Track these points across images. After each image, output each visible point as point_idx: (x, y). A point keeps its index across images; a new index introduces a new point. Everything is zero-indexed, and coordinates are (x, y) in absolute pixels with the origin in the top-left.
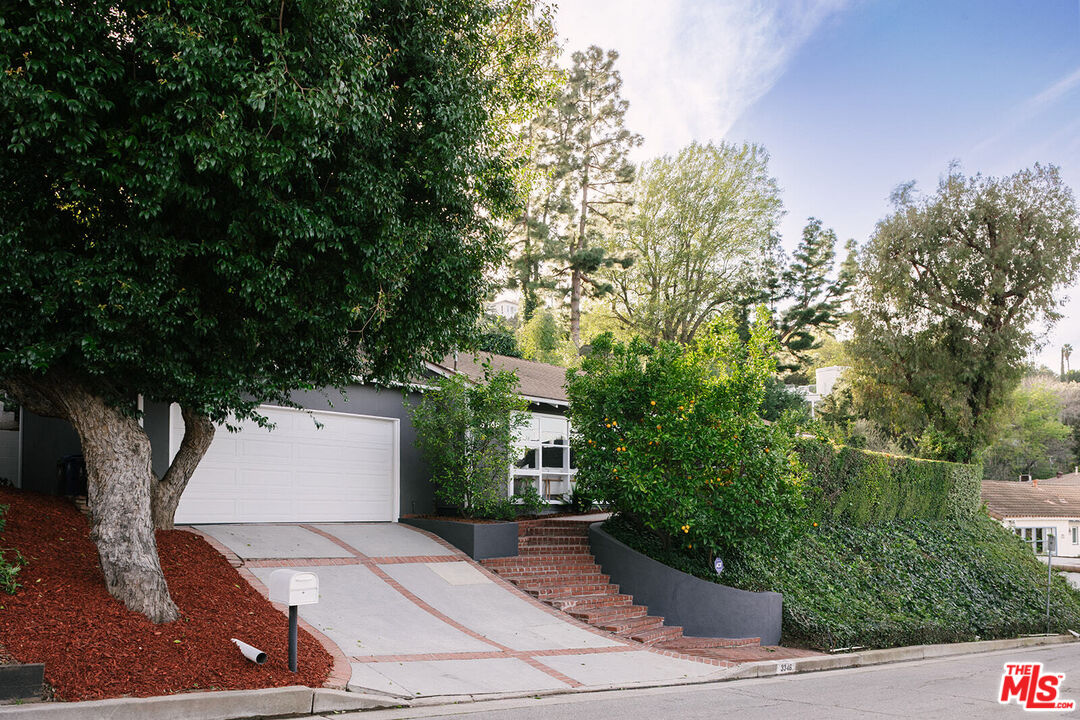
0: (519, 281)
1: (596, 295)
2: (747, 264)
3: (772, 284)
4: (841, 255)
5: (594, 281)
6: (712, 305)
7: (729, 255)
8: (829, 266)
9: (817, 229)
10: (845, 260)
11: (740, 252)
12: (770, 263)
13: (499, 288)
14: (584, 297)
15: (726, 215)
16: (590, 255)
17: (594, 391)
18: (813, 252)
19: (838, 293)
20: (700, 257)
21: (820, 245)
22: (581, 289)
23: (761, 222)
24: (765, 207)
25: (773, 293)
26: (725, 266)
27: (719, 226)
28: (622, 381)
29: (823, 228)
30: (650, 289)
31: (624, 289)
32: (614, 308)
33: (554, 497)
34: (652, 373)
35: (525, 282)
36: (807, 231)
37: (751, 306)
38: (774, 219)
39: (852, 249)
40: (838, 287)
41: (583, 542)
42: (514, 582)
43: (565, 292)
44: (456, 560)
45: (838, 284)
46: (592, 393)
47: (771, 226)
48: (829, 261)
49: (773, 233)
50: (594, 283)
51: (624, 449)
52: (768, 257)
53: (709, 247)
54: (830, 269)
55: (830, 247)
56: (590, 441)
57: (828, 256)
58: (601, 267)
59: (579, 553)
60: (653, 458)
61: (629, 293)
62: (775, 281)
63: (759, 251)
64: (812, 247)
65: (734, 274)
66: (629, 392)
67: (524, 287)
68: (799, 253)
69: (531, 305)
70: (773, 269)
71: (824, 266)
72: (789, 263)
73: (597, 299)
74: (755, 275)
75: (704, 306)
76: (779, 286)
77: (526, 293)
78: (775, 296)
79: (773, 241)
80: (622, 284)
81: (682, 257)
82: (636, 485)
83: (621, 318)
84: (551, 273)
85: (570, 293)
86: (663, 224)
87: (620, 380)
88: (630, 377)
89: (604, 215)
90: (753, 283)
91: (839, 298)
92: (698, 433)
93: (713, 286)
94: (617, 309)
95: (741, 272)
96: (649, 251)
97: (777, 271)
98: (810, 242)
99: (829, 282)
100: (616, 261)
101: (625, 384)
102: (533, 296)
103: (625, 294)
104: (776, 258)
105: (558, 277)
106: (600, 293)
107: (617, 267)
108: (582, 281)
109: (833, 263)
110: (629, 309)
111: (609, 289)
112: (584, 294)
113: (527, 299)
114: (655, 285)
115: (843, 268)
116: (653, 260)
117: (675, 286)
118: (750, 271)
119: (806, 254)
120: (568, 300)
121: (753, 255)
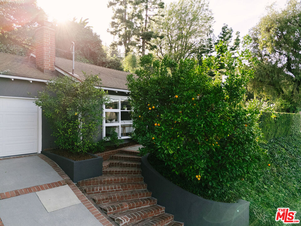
0: (123, 42)
1: (151, 49)
2: (202, 40)
3: (211, 47)
4: (234, 37)
5: (150, 44)
6: (190, 54)
7: (196, 37)
8: (230, 41)
9: (226, 27)
10: (235, 39)
11: (200, 36)
12: (210, 39)
13: (116, 45)
14: (147, 49)
15: (195, 23)
16: (148, 34)
17: (142, 88)
18: (225, 36)
19: (233, 50)
20: (186, 37)
21: (227, 33)
22: (146, 47)
23: (207, 25)
24: (208, 20)
25: (211, 50)
26: (194, 41)
27: (192, 27)
28: (158, 82)
29: (229, 27)
30: (169, 48)
31: (161, 48)
32: (157, 54)
33: (127, 134)
34: (175, 78)
35: (125, 43)
36: (223, 28)
37: (203, 54)
38: (211, 24)
39: (238, 35)
40: (233, 48)
41: (138, 166)
42: (94, 200)
43: (140, 47)
44: (61, 185)
45: (233, 47)
46: (141, 89)
47: (210, 27)
48: (230, 39)
49: (211, 29)
50: (150, 45)
51: (159, 125)
52: (209, 37)
53: (190, 34)
54: (231, 42)
55: (231, 34)
56: (140, 116)
57: (230, 37)
58: (152, 39)
59: (136, 174)
60: (177, 131)
61: (162, 49)
62: (212, 45)
63: (206, 35)
64: (225, 34)
65: (198, 43)
66: (162, 89)
67: (125, 45)
68: (220, 36)
69: (127, 51)
70: (211, 42)
71: (228, 41)
72: (216, 39)
73: (151, 50)
74: (204, 44)
75: (187, 54)
76: (213, 48)
77: (125, 47)
78: (211, 51)
79: (211, 32)
80: (160, 46)
81: (180, 37)
82: (167, 149)
83: (160, 58)
84: (135, 41)
85: (142, 48)
86: (174, 25)
87: (157, 81)
88: (162, 80)
89: (154, 20)
90: (204, 46)
91: (233, 51)
92: (206, 117)
93: (190, 48)
94: (158, 55)
95: (200, 43)
96: (169, 35)
97: (212, 42)
98: (224, 32)
99: (230, 46)
100: (158, 37)
101: (159, 84)
102: (128, 48)
103: (161, 49)
104: (212, 38)
105: (137, 42)
106: (152, 48)
107: (158, 39)
108: (146, 43)
109: (231, 39)
110: (162, 55)
111: (155, 47)
112: (147, 48)
113: (126, 49)
114: (171, 47)
115: (235, 41)
116: (170, 38)
117: (178, 47)
118: (203, 42)
119: (222, 36)
120: (141, 50)
121: (204, 37)
